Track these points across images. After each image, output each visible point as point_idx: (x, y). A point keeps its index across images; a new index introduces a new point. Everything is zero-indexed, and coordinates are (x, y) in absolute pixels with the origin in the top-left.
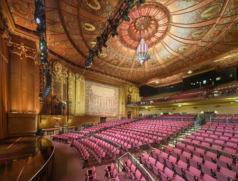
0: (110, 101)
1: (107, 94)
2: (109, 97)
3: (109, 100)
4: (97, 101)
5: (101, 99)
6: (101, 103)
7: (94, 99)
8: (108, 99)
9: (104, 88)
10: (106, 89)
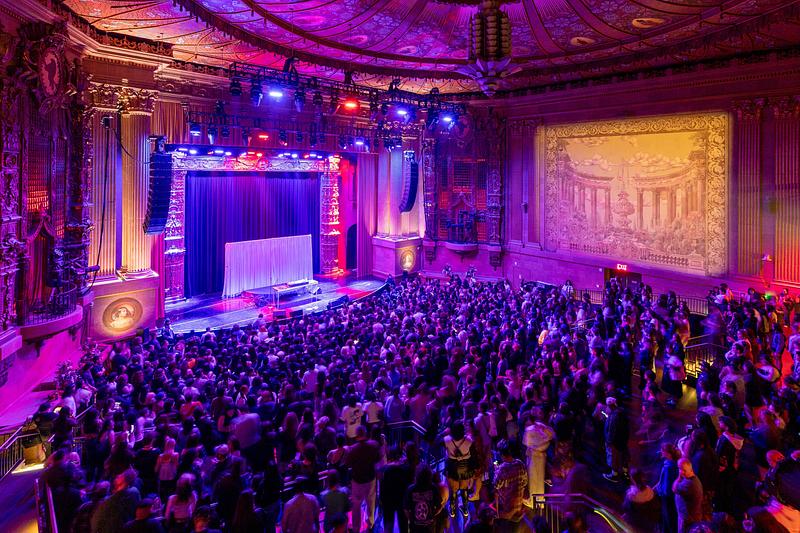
0: (664, 194)
1: (646, 163)
2: (658, 174)
3: (657, 192)
4: (589, 197)
5: (608, 190)
6: (608, 206)
7: (576, 189)
8: (648, 185)
9: (626, 137)
10: (634, 139)
